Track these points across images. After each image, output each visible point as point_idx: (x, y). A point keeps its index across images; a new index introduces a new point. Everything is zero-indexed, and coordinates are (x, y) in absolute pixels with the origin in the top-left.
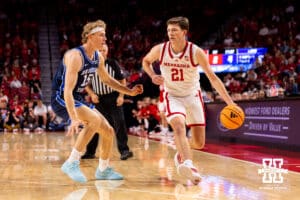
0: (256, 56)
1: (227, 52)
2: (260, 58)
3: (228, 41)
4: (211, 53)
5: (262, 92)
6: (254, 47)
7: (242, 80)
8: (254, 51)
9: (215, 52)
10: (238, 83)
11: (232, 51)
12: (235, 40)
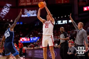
0: (37, 39)
1: (31, 38)
2: (38, 39)
3: (31, 36)
4: (27, 38)
5: (38, 47)
6: (37, 37)
7: (34, 44)
8: (37, 38)
9: (28, 38)
10: (33, 45)
11: (32, 38)
12: (33, 35)
